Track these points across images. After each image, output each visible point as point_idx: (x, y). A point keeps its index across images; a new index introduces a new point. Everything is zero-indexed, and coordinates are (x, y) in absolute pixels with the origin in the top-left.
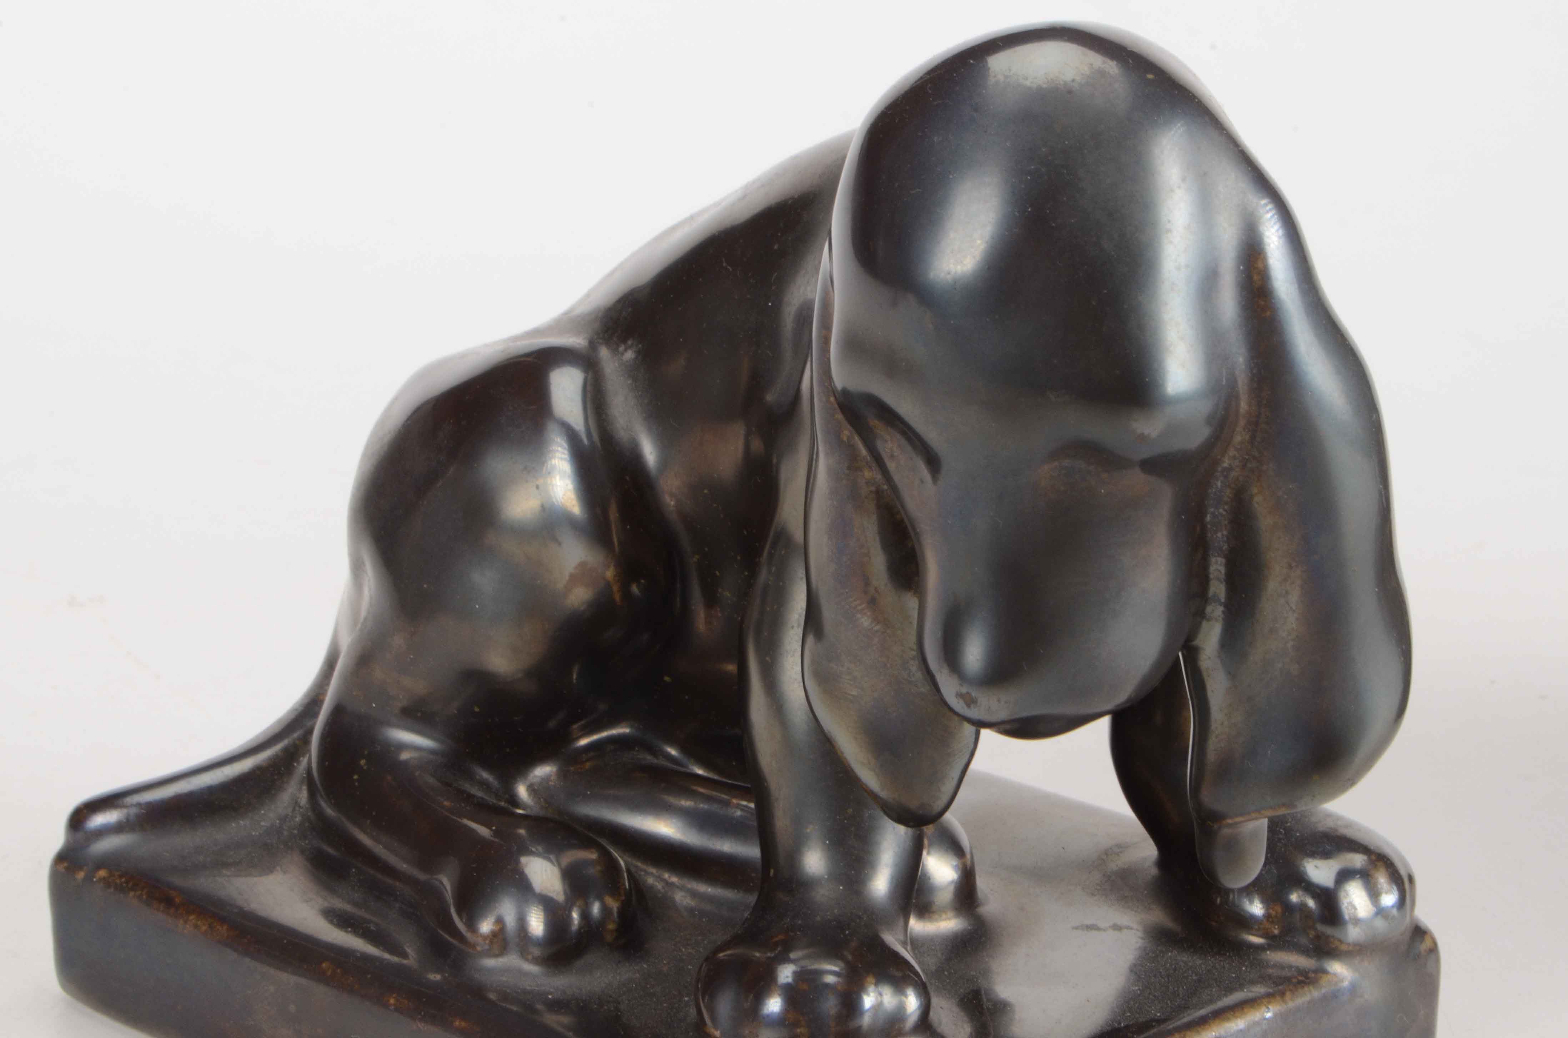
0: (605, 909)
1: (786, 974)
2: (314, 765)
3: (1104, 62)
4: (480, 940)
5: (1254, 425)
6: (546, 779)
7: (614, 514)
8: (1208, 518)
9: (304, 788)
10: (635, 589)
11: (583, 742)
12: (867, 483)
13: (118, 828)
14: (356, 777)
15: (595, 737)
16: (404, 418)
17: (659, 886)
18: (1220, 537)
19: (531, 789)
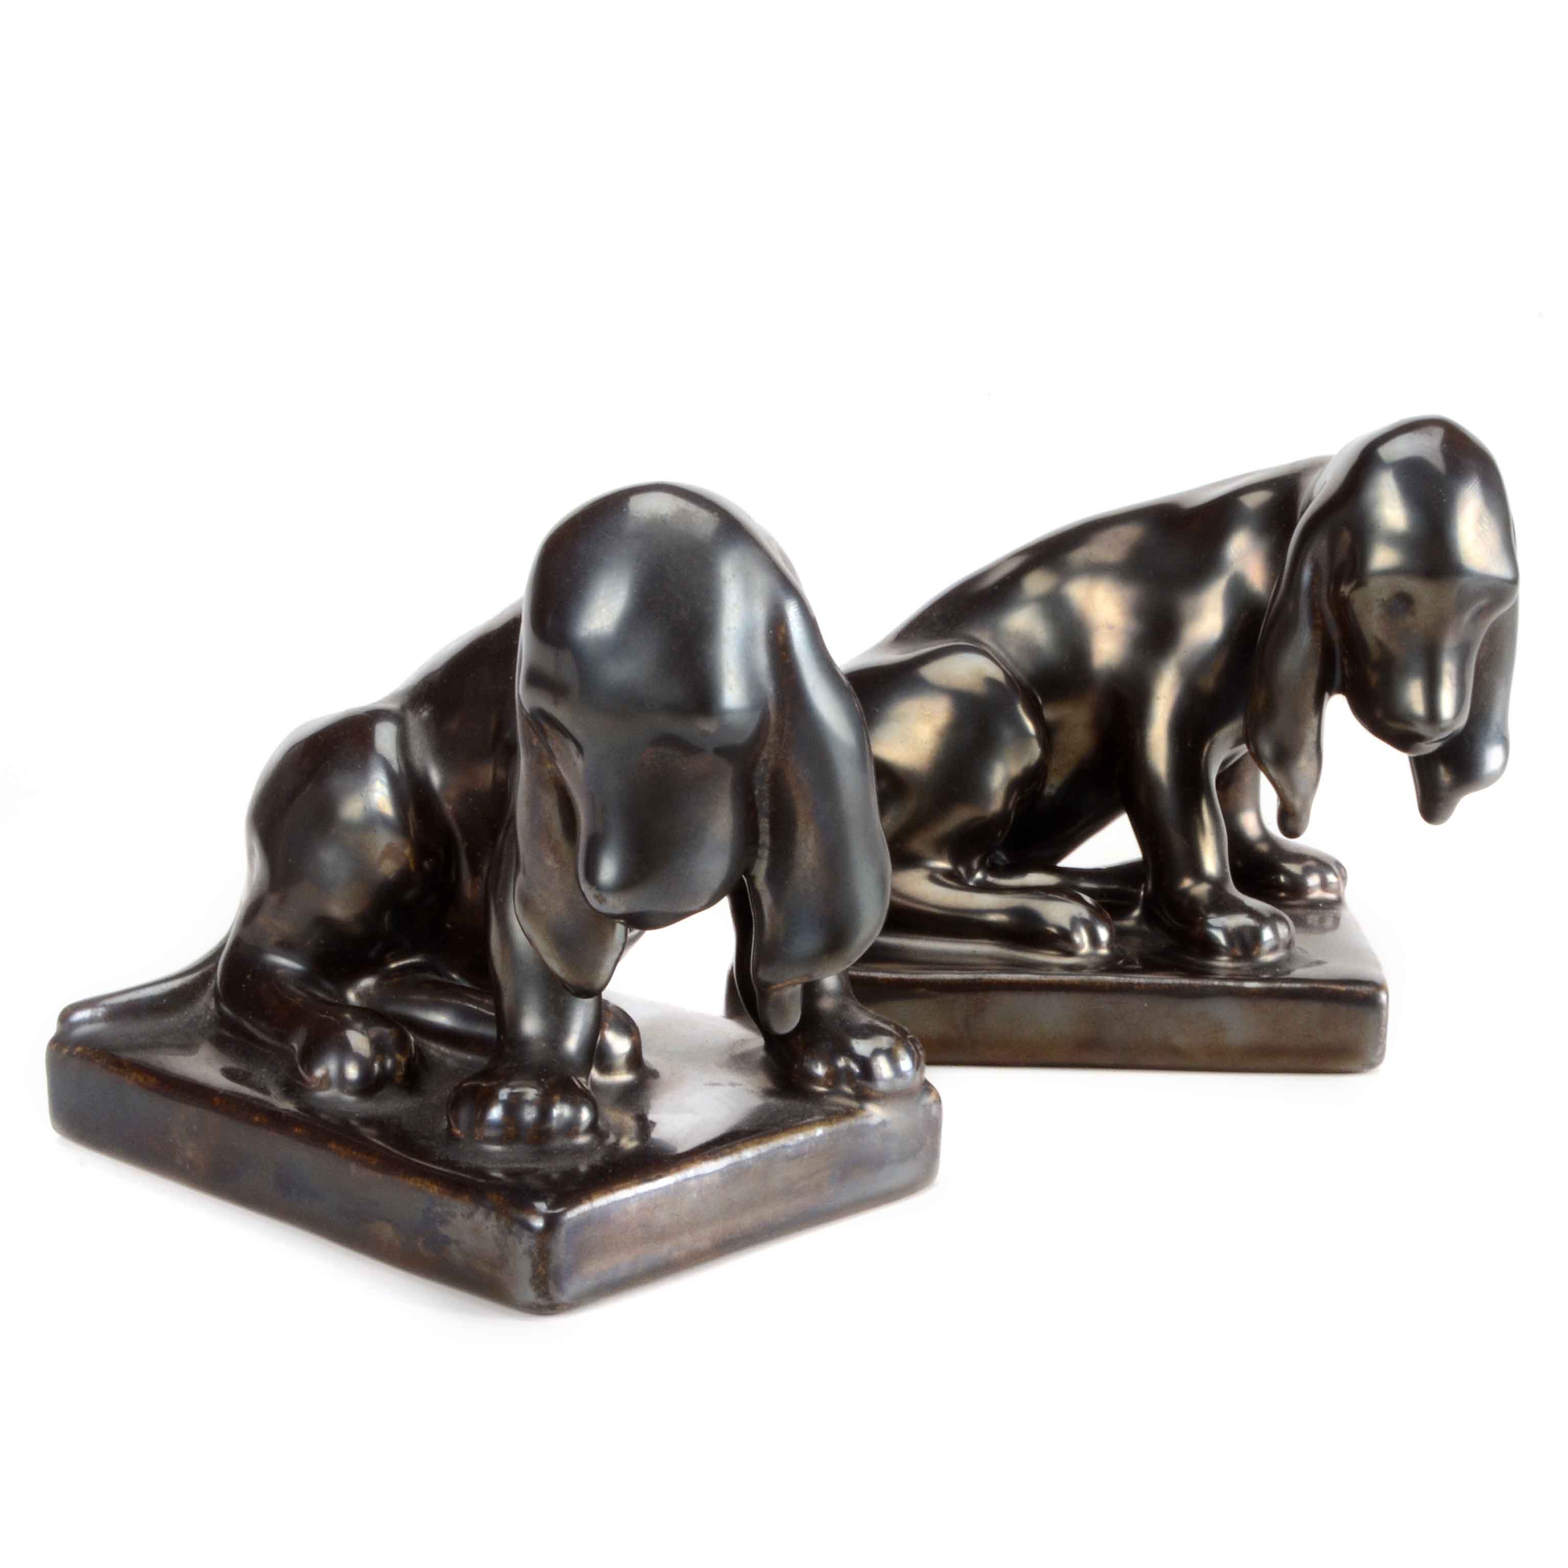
0: (396, 1063)
1: (504, 1094)
2: (219, 985)
3: (686, 505)
4: (314, 1081)
5: (780, 731)
6: (367, 989)
7: (411, 814)
8: (756, 792)
9: (213, 999)
10: (426, 864)
11: (393, 966)
12: (550, 772)
13: (91, 1021)
14: (243, 986)
15: (401, 963)
16: (282, 755)
17: (437, 1055)
18: (764, 805)
19: (359, 995)
